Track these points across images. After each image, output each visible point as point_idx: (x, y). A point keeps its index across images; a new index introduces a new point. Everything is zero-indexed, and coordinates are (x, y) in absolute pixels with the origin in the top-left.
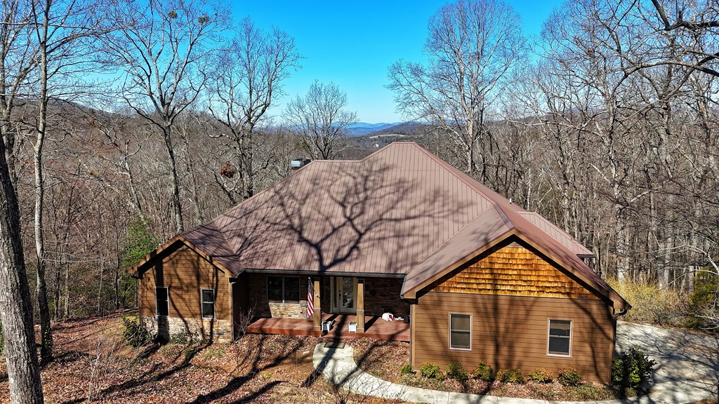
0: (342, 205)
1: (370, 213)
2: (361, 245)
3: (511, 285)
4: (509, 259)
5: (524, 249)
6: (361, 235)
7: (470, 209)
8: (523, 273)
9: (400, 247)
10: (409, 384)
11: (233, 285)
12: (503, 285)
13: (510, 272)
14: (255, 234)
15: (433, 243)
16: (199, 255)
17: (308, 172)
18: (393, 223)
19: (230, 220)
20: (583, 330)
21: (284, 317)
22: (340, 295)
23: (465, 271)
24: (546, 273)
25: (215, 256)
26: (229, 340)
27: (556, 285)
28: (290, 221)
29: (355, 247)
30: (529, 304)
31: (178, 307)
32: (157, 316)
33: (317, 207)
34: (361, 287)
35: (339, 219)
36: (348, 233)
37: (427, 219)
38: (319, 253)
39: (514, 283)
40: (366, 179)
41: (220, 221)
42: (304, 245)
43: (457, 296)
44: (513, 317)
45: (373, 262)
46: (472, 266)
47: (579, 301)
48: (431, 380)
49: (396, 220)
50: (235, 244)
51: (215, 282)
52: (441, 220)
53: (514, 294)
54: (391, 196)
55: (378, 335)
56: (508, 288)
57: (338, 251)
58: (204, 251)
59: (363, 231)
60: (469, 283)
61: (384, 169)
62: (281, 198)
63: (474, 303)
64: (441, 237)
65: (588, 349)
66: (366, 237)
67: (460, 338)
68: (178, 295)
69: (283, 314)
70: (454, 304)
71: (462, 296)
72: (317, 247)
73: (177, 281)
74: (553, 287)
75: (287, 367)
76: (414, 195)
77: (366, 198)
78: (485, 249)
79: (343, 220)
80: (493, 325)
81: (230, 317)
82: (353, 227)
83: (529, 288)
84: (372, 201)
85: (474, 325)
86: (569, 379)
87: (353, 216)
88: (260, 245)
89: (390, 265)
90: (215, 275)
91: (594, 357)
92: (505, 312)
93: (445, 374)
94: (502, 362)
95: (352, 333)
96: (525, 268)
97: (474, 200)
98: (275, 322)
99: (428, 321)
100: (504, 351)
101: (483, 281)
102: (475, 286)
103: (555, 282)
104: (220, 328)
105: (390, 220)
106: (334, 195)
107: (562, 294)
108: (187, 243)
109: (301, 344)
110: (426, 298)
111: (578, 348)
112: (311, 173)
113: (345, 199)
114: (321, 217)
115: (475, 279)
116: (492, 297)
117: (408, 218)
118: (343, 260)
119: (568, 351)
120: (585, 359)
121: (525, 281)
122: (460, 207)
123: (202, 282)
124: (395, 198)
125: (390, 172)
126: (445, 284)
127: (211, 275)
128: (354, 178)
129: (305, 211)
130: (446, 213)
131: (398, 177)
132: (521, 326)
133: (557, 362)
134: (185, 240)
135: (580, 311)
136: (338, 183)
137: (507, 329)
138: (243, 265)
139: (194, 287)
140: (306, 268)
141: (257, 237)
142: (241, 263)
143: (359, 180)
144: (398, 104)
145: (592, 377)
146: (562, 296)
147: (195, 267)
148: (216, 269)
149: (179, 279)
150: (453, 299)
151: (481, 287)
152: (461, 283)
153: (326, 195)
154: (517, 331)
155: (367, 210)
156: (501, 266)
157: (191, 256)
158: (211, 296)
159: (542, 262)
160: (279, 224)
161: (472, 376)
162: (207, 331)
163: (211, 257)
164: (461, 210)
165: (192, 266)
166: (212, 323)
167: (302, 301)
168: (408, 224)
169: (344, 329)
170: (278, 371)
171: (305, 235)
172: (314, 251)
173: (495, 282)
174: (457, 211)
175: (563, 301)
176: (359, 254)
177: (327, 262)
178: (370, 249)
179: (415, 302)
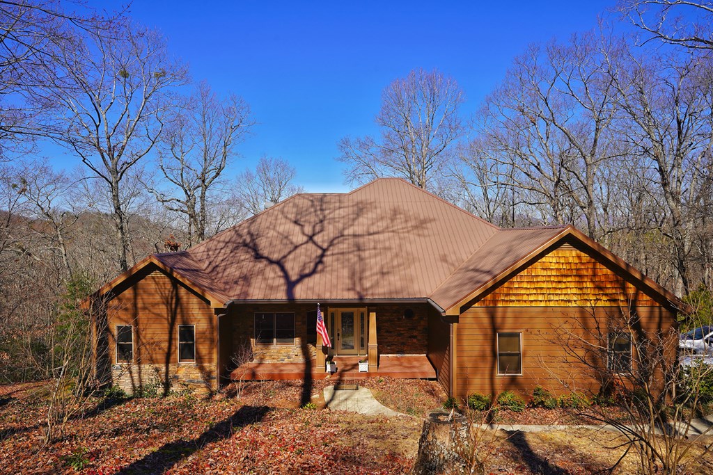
3: (565, 294)
4: (563, 263)
5: (578, 251)
8: (577, 279)
12: (557, 294)
13: (564, 279)
23: (514, 279)
39: (569, 292)
46: (521, 273)
53: (569, 304)
74: (611, 294)
83: (585, 297)
101: (535, 291)
110: (468, 315)
115: (527, 288)
121: (581, 288)
126: (491, 297)
151: (532, 298)
152: (509, 295)
156: (554, 273)
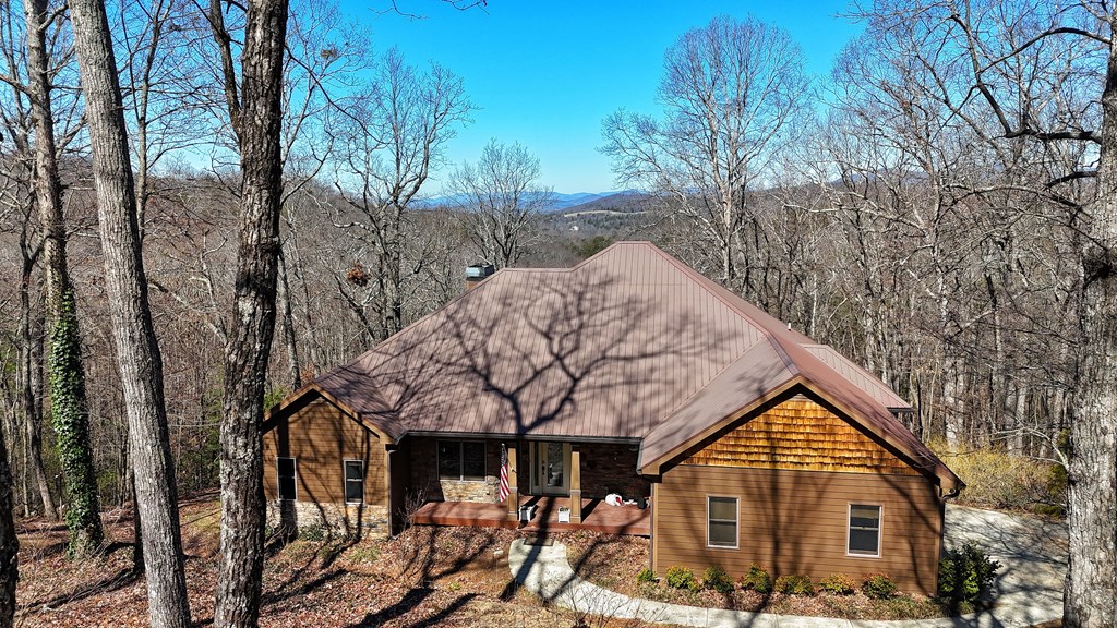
0: (547, 335)
1: (588, 348)
2: (576, 396)
3: (795, 455)
4: (792, 418)
5: (814, 404)
6: (576, 381)
7: (732, 343)
8: (812, 437)
9: (634, 399)
10: (651, 597)
11: (391, 454)
12: (784, 455)
13: (794, 437)
14: (420, 380)
15: (680, 394)
16: (342, 412)
17: (493, 287)
18: (621, 363)
19: (382, 358)
20: (898, 519)
21: (463, 500)
22: (543, 468)
23: (730, 435)
24: (845, 439)
25: (365, 413)
26: (384, 534)
27: (859, 454)
28: (471, 360)
29: (568, 399)
30: (821, 482)
31: (311, 488)
32: (279, 501)
33: (510, 339)
34: (576, 456)
35: (542, 357)
36: (557, 378)
37: (670, 357)
38: (516, 407)
39: (800, 452)
40: (581, 296)
41: (367, 360)
42: (493, 395)
43: (719, 472)
44: (799, 500)
45: (594, 421)
46: (740, 428)
47: (893, 478)
48: (682, 591)
49: (627, 359)
50: (392, 394)
51: (365, 451)
52: (691, 359)
53: (799, 468)
54: (618, 322)
55: (602, 527)
56: (791, 459)
57: (543, 404)
58: (350, 406)
59: (578, 375)
60: (735, 453)
61: (607, 282)
62: (457, 325)
63: (744, 481)
64: (691, 385)
65: (905, 546)
66: (583, 383)
67: (722, 532)
68: (310, 470)
69: (460, 496)
70: (715, 482)
71: (727, 472)
72: (512, 398)
73: (309, 449)
74: (855, 458)
75: (473, 574)
76: (650, 321)
77: (581, 326)
78: (758, 404)
79: (548, 359)
80: (770, 512)
81: (387, 501)
82: (564, 368)
83: (821, 460)
84: (590, 330)
85: (742, 512)
86: (878, 589)
87: (563, 353)
88: (429, 396)
89: (619, 425)
90: (366, 440)
91: (913, 558)
92: (788, 493)
93: (701, 582)
94: (783, 565)
95: (564, 524)
96: (815, 430)
97: (739, 328)
98: (451, 509)
99: (677, 506)
100: (787, 549)
101: (756, 450)
102: (744, 457)
103: (858, 451)
104: (372, 518)
105: (618, 358)
106: (534, 321)
107: (869, 467)
108: (326, 395)
109: (491, 541)
110: (675, 474)
111: (891, 545)
112: (499, 288)
113: (550, 327)
114: (515, 353)
115: (745, 446)
116: (769, 472)
117: (644, 356)
118: (551, 417)
119: (876, 549)
120: (901, 561)
121: (816, 450)
122: (719, 340)
123: (346, 450)
124: (624, 326)
125: (614, 287)
126: (701, 454)
127: (359, 440)
128: (563, 295)
129: (494, 344)
130: (698, 349)
131: (627, 295)
132: (812, 514)
133: (861, 565)
134: (323, 389)
135: (894, 492)
136: (538, 303)
137: (790, 517)
138: (405, 426)
139: (334, 458)
140: (497, 430)
141: (423, 385)
142: (402, 423)
143: (570, 298)
144: (617, 175)
145: (912, 586)
146: (867, 471)
147: (336, 429)
148: (367, 431)
149: (312, 446)
150: (714, 476)
151: (752, 458)
152: (723, 452)
153: (522, 322)
154: (807, 520)
155: (582, 345)
156: (781, 428)
157: (330, 412)
158: (359, 471)
159: (839, 422)
160: (454, 364)
161: (740, 585)
162: (354, 522)
163: (359, 415)
164: (720, 344)
165: (331, 427)
166: (360, 510)
167: (489, 478)
168: (644, 364)
169: (552, 518)
170: (460, 580)
171: (494, 380)
172: (508, 405)
173: (773, 450)
174: (715, 346)
175: (869, 478)
176: (575, 409)
177: (527, 422)
178: (589, 402)
179: (658, 479)
